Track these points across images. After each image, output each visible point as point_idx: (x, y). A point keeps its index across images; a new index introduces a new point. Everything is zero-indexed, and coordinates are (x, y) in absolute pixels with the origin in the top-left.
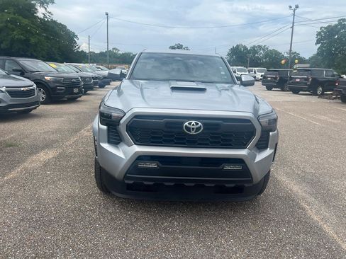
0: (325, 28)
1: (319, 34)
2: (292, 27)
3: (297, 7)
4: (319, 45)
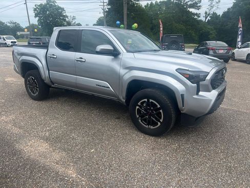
1: (35, 10)
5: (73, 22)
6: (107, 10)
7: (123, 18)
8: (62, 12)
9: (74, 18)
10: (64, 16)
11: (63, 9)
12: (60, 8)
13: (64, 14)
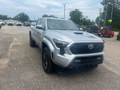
0: (72, 12)
1: (70, 13)
2: (64, 11)
3: (65, 4)
4: (70, 17)
5: (86, 19)
6: (102, 13)
7: (111, 17)
8: (81, 14)
9: (87, 17)
10: (82, 16)
11: (81, 13)
12: (80, 12)
13: (82, 15)
